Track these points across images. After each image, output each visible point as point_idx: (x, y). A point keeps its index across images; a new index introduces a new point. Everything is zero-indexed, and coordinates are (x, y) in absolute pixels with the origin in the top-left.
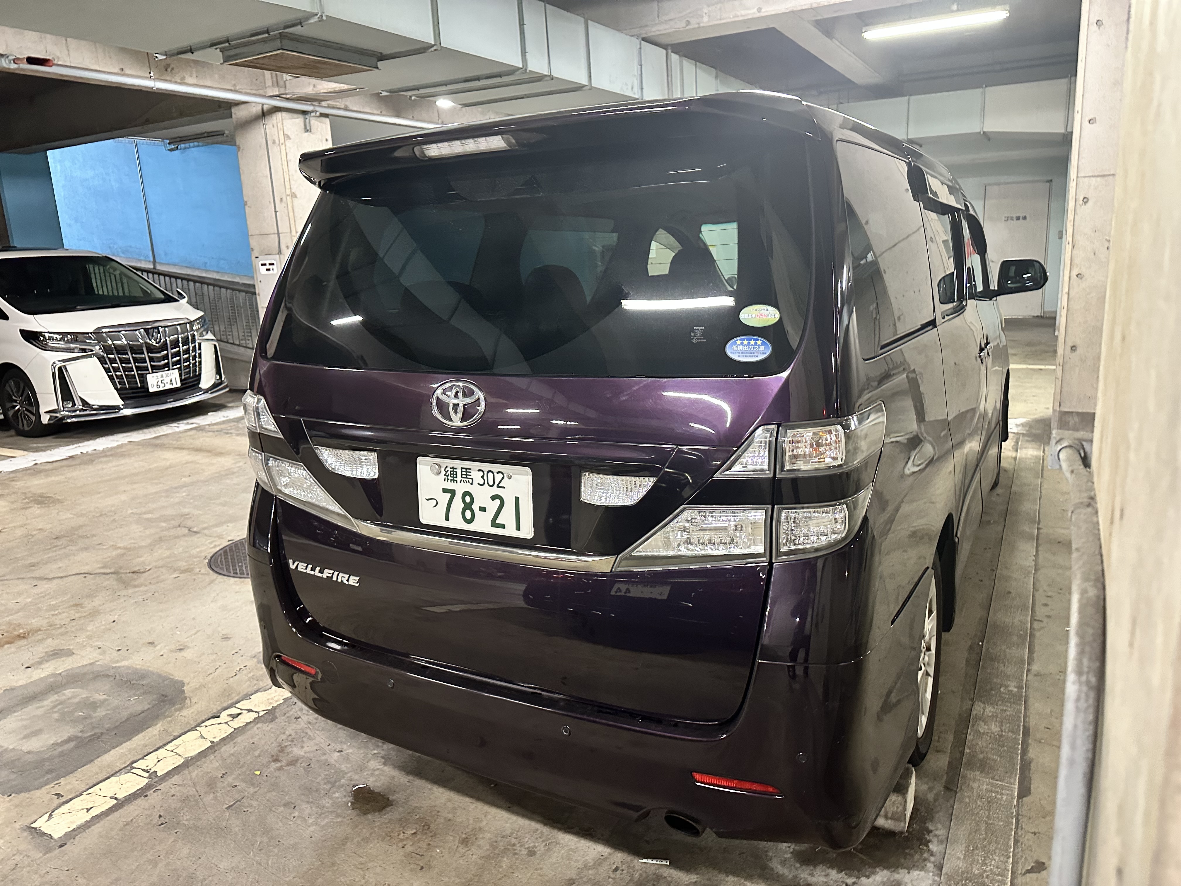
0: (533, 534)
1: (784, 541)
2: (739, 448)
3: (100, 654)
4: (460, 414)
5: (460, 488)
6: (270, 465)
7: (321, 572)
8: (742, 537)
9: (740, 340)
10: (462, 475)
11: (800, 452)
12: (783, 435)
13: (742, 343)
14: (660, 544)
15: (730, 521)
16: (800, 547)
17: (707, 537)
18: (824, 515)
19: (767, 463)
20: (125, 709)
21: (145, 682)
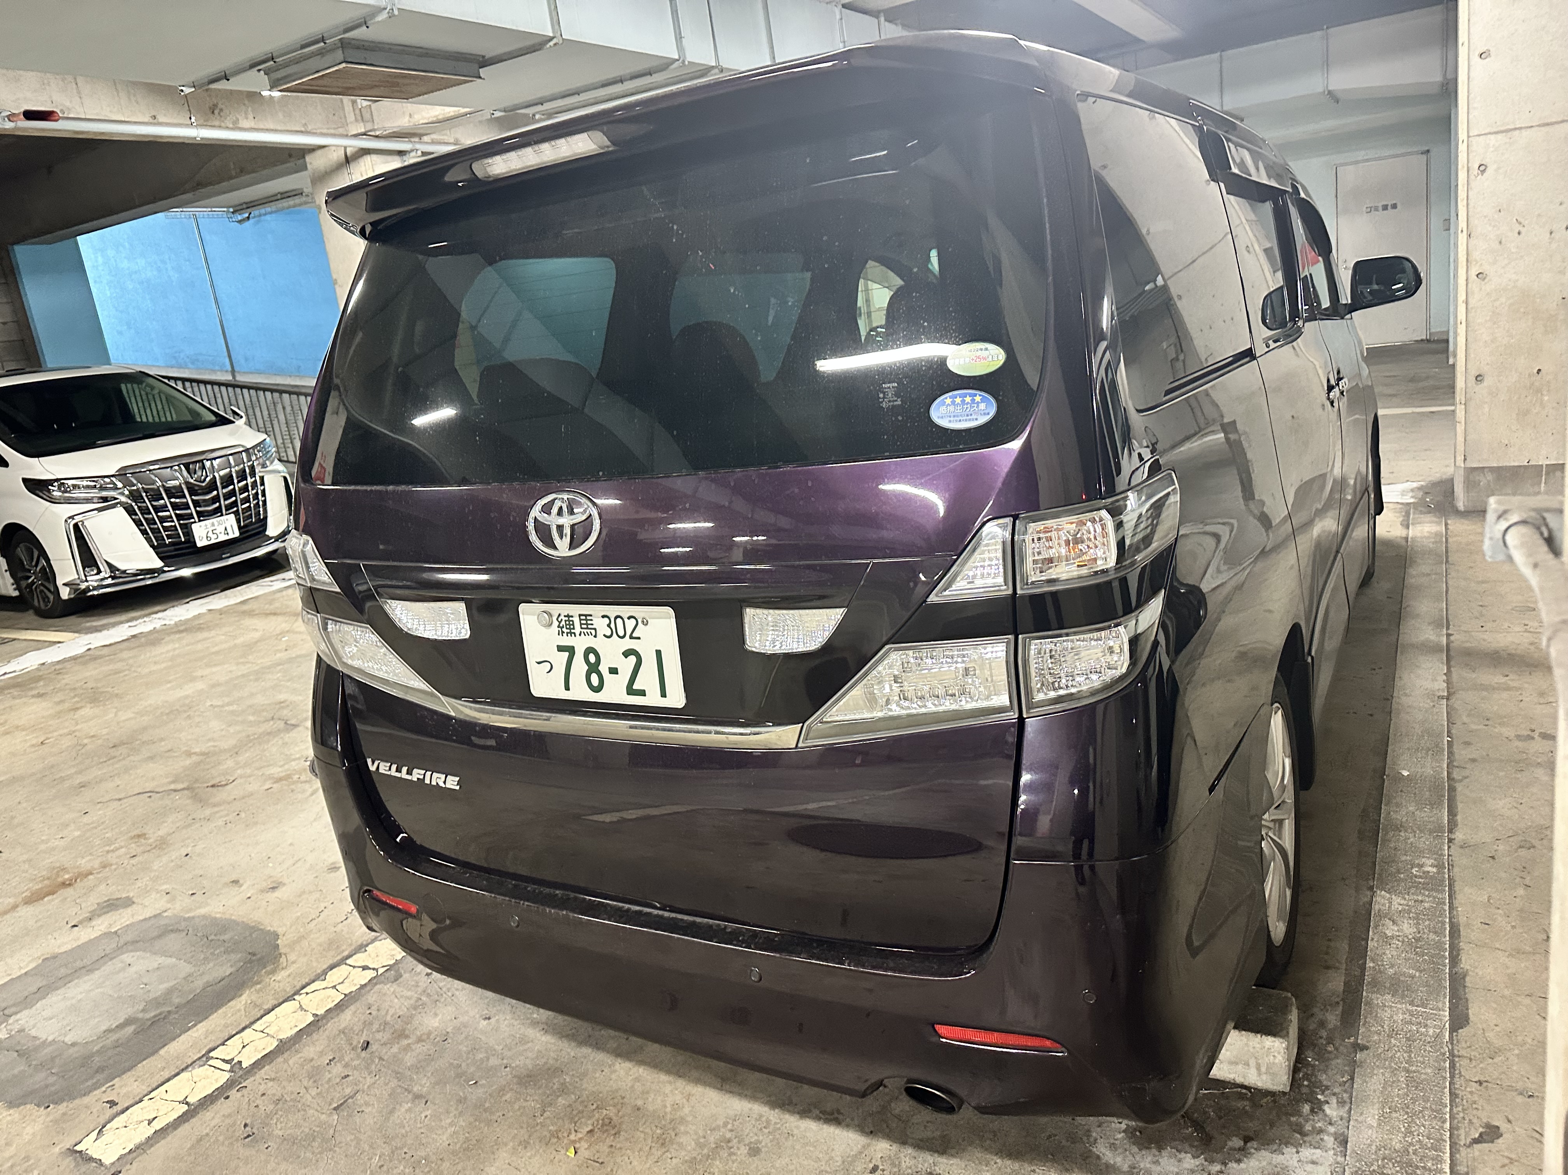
0: (685, 701)
1: (1039, 686)
2: (959, 556)
3: (169, 902)
4: (567, 540)
5: (581, 643)
6: (329, 630)
7: (409, 773)
8: (974, 684)
9: (950, 397)
10: (581, 624)
11: (1052, 553)
12: (1021, 533)
13: (953, 403)
14: (861, 702)
15: (957, 662)
16: (1062, 692)
17: (927, 688)
18: (1093, 643)
19: (1002, 574)
20: (201, 975)
21: (226, 937)
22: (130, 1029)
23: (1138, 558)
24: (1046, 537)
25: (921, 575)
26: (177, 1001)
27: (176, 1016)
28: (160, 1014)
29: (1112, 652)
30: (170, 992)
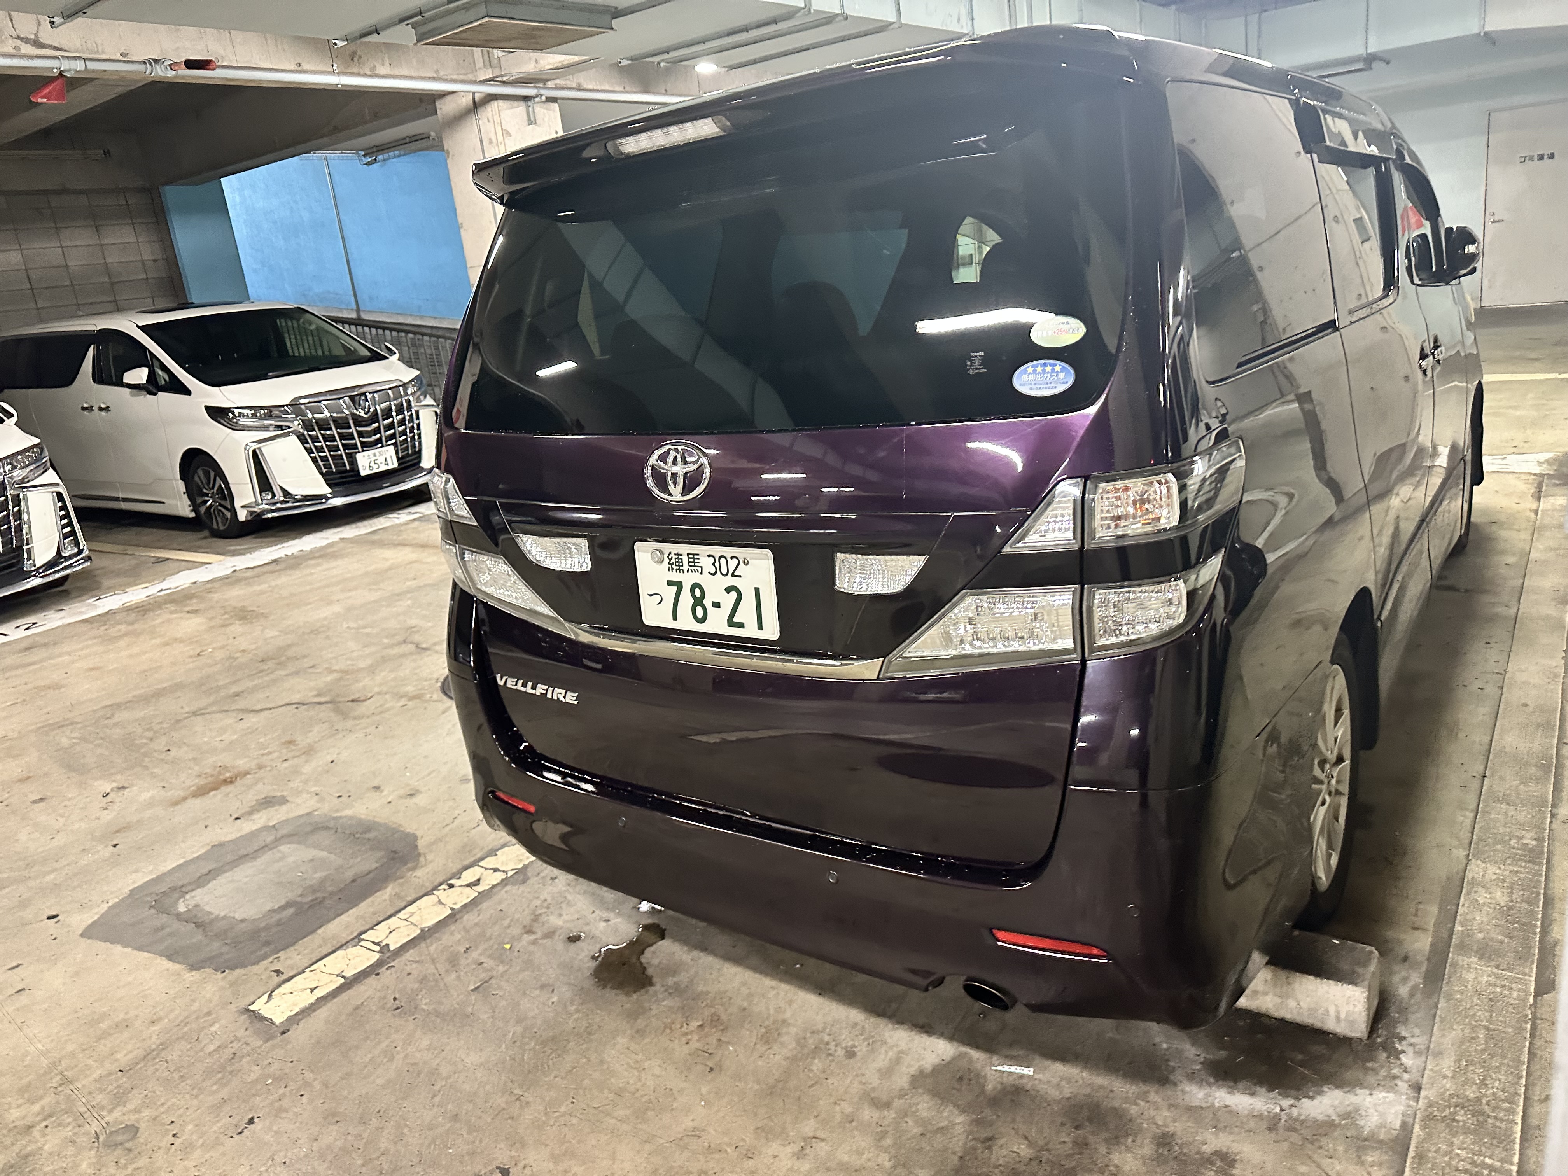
0: (779, 634)
1: (1102, 632)
2: (1033, 512)
3: (318, 802)
4: (680, 486)
5: (688, 579)
6: (466, 559)
7: (534, 688)
8: (1042, 628)
9: (1032, 367)
10: (689, 562)
11: (1120, 512)
12: (1091, 490)
13: (1035, 371)
14: (939, 640)
15: (1026, 608)
16: (1123, 638)
17: (998, 631)
18: (1154, 595)
19: (1072, 529)
20: (350, 868)
21: (370, 835)
22: (291, 911)
23: (1201, 518)
24: (1116, 497)
25: (997, 527)
26: (330, 889)
27: (330, 902)
28: (316, 899)
29: (1171, 604)
30: (323, 881)
